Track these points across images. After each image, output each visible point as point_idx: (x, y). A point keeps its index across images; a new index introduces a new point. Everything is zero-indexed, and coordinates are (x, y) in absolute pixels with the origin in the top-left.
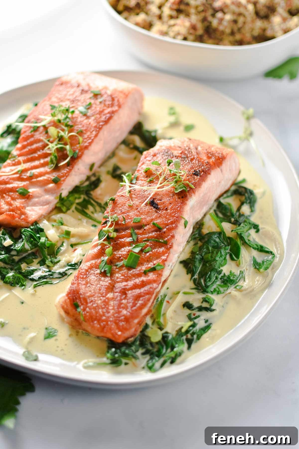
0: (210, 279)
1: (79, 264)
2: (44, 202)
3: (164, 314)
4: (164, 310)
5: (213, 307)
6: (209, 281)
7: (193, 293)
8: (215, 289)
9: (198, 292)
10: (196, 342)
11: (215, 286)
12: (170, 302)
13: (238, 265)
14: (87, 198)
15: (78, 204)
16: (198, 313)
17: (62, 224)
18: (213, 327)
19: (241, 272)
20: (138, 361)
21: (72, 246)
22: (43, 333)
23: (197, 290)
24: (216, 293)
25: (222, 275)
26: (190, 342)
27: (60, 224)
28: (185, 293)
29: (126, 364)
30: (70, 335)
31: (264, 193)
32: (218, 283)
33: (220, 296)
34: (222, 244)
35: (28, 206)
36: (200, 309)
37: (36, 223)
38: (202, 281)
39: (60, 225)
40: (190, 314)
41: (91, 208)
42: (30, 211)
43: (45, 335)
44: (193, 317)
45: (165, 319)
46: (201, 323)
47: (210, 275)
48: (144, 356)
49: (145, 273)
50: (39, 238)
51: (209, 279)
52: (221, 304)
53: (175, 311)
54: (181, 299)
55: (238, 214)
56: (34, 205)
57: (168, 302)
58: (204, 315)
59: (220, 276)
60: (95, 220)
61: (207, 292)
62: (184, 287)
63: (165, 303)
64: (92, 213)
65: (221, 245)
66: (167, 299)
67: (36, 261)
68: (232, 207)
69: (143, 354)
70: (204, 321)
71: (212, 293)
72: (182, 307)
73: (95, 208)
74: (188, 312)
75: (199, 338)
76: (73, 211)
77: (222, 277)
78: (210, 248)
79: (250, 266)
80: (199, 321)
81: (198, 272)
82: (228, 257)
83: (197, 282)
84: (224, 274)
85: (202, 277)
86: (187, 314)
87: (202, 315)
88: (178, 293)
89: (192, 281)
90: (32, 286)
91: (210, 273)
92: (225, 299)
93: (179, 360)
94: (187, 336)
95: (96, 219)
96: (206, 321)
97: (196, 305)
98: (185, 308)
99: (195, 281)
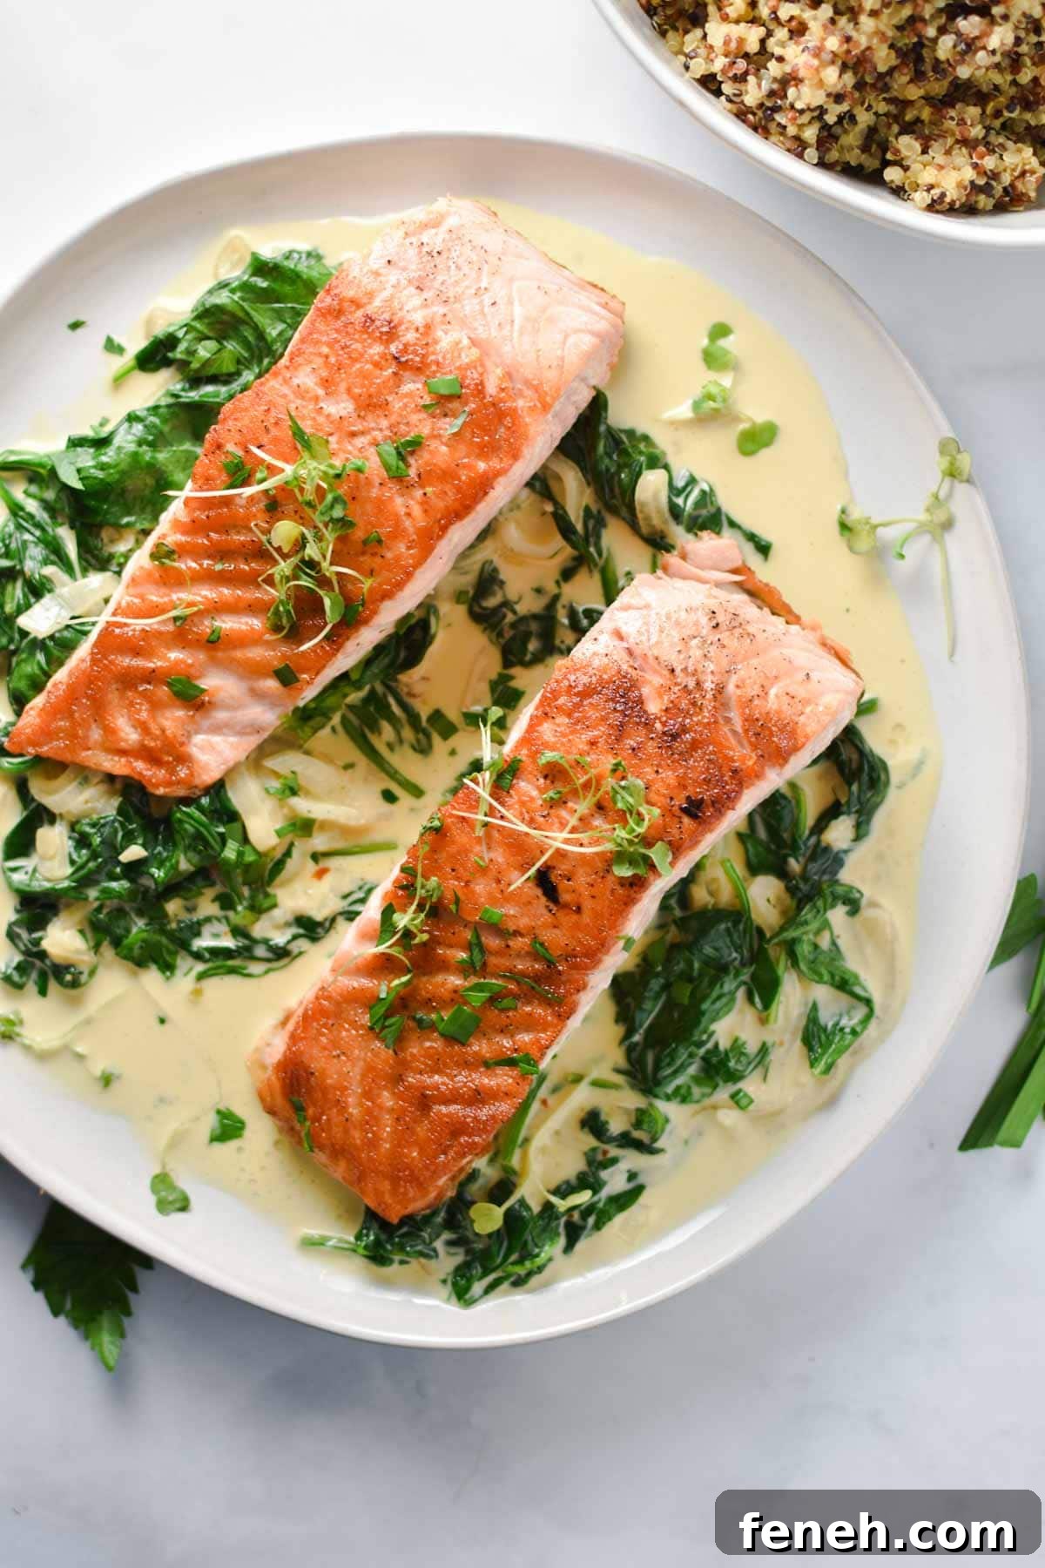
0: (673, 1060)
1: (327, 924)
2: (245, 727)
3: (527, 1140)
4: (530, 1128)
5: (658, 1145)
6: (669, 1065)
7: (616, 1087)
8: (678, 1088)
9: (633, 1087)
10: (590, 1235)
11: (680, 1080)
12: (550, 1102)
13: (763, 1021)
14: (380, 689)
15: (351, 707)
16: (614, 1151)
17: (294, 792)
18: (644, 1199)
19: (764, 1050)
20: (433, 1262)
21: (316, 857)
22: (210, 1122)
23: (629, 1079)
24: (678, 1099)
25: (710, 1045)
26: (573, 1234)
27: (287, 792)
28: (597, 1084)
29: (402, 1262)
30: (277, 1143)
31: (918, 767)
32: (692, 1070)
33: (687, 1109)
34: (735, 955)
35: (197, 732)
36: (626, 1141)
37: (218, 789)
38: (650, 1058)
39: (288, 797)
40: (594, 1150)
41: (387, 730)
42: (202, 748)
43: (213, 1131)
44: (600, 1157)
45: (524, 1158)
46: (615, 1181)
47: (674, 1050)
48: (453, 1250)
49: (488, 1065)
50: (223, 839)
51: (668, 1060)
52: (685, 1134)
53: (557, 1133)
54: (581, 1098)
55: (813, 840)
56: (217, 729)
57: (544, 1102)
58: (631, 1160)
59: (702, 1051)
60: (393, 774)
61: (656, 1096)
62: (596, 1061)
63: (535, 1106)
64: (390, 746)
65: (730, 955)
66: (543, 1092)
67: (210, 893)
68: (802, 815)
69: (450, 1243)
70: (625, 1176)
71: (668, 1098)
72: (578, 1126)
73: (398, 733)
74: (590, 1141)
75: (598, 1226)
76: (334, 730)
77: (708, 1052)
78: (696, 965)
79: (793, 1034)
80: (612, 1175)
81: (646, 1025)
82: (741, 994)
83: (634, 1055)
84: (716, 1045)
85: (652, 1046)
86: (586, 1148)
87: (624, 1157)
88: (578, 1079)
89: (623, 1048)
90: (194, 973)
91: (674, 1045)
92: (699, 1118)
93: (535, 1281)
94: (571, 1216)
95: (396, 772)
96: (632, 1176)
97: (616, 1126)
98: (586, 1130)
99: (630, 1051)
